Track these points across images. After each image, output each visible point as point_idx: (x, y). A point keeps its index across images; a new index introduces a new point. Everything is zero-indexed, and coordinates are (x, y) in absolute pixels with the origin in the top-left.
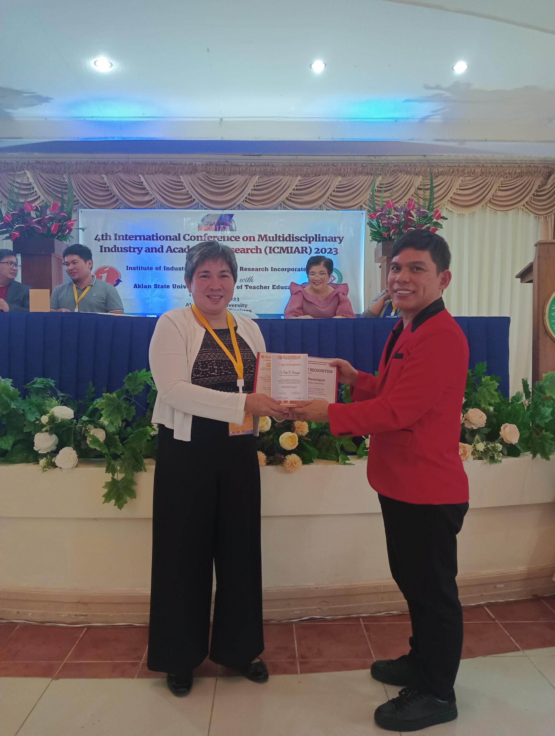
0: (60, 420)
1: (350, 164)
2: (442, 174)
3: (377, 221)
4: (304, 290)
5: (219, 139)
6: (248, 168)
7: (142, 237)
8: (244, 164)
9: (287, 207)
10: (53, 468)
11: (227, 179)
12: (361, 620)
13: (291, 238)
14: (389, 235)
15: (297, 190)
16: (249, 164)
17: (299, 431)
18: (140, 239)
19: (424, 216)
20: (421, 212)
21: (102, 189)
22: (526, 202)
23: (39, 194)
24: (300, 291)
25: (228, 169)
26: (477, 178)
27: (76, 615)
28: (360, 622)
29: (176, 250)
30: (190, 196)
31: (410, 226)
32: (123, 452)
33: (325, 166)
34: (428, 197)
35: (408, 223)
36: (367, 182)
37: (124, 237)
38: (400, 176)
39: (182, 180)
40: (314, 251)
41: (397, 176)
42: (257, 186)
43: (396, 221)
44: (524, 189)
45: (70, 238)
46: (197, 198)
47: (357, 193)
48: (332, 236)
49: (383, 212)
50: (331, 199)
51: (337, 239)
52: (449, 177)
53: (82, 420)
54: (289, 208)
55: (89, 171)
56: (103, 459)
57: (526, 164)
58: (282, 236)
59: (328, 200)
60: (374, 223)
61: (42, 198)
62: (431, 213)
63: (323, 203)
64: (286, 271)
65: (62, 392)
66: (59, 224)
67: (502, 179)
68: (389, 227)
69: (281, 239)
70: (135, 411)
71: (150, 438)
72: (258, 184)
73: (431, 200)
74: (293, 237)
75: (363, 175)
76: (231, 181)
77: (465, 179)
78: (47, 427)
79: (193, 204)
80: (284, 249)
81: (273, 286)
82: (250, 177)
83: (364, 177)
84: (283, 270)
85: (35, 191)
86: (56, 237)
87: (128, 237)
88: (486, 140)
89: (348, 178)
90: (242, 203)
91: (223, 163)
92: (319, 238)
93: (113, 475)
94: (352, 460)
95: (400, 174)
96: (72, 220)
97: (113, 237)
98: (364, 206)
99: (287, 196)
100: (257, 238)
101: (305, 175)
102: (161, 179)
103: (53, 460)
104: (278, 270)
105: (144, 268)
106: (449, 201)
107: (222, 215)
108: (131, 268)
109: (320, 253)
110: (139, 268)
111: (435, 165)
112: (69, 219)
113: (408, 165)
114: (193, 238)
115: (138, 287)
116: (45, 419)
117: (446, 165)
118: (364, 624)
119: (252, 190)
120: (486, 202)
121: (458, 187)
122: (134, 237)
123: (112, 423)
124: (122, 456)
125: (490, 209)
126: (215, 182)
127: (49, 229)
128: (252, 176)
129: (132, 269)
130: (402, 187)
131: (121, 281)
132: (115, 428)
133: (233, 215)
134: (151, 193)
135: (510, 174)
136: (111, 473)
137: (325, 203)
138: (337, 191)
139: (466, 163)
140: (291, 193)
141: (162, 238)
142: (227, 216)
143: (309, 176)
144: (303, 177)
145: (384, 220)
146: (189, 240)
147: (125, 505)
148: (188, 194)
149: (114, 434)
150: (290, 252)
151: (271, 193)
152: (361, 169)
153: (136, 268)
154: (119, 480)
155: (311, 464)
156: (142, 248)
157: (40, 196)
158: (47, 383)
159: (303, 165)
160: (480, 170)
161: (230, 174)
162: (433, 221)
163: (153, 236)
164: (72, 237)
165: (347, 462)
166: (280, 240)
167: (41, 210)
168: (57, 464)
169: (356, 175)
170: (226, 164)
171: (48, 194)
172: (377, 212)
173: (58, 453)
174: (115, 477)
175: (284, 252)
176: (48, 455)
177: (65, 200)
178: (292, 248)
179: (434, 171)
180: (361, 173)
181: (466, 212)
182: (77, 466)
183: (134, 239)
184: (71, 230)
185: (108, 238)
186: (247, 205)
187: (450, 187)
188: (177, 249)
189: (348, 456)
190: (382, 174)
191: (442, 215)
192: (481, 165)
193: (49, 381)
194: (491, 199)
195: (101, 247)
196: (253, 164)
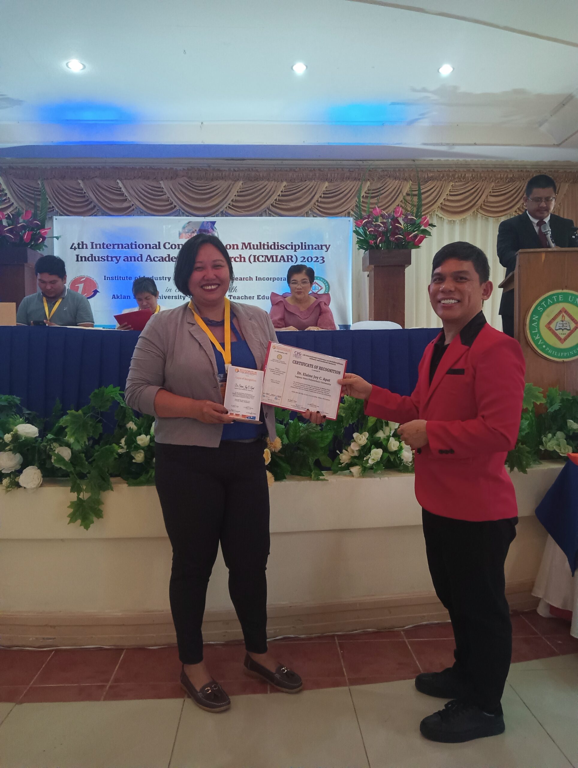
0: (23, 438)
1: (337, 169)
2: (432, 179)
3: (364, 229)
4: (286, 301)
5: (199, 143)
6: (232, 174)
7: (120, 246)
8: (227, 169)
9: (272, 214)
10: (17, 489)
11: (209, 184)
12: (336, 638)
13: (276, 247)
14: (375, 243)
15: (283, 196)
16: (232, 169)
17: (271, 448)
18: (118, 248)
19: (412, 223)
20: (409, 218)
21: (78, 195)
22: (518, 208)
23: (12, 200)
24: (281, 301)
25: (210, 175)
26: (467, 183)
27: (43, 639)
28: (335, 640)
29: (156, 259)
30: (171, 202)
31: (397, 234)
32: (89, 470)
33: (311, 171)
34: (416, 204)
35: (396, 230)
36: (355, 187)
37: (102, 245)
38: (388, 181)
39: (163, 186)
40: (300, 260)
41: (385, 182)
42: (240, 192)
43: (383, 228)
44: (516, 194)
45: (44, 247)
46: (178, 205)
47: (344, 199)
48: (318, 244)
49: (370, 219)
50: (318, 206)
51: (324, 247)
52: (439, 182)
53: (46, 438)
54: (274, 215)
55: (65, 177)
56: (68, 478)
57: (517, 169)
58: (267, 244)
59: (315, 206)
60: (361, 231)
61: (15, 205)
62: (419, 220)
63: (310, 209)
64: (271, 280)
65: (28, 409)
66: (31, 233)
67: (493, 184)
68: (376, 235)
69: (266, 247)
70: (101, 428)
71: (117, 456)
72: (241, 190)
73: (419, 207)
74: (278, 245)
75: (350, 180)
76: (214, 187)
77: (455, 184)
78: (10, 446)
79: (174, 211)
80: (269, 258)
81: (258, 296)
82: (233, 183)
83: (351, 182)
84: (268, 279)
85: (9, 198)
86: (29, 246)
87: (105, 246)
88: (475, 144)
89: (336, 183)
90: (226, 210)
91: (205, 168)
92: (305, 246)
93: (79, 494)
94: (326, 475)
95: (388, 179)
96: (46, 227)
97: (89, 246)
98: (352, 213)
99: (272, 202)
100: (240, 246)
101: (290, 180)
102: (140, 184)
103: (16, 480)
104: (263, 279)
105: (122, 278)
106: (439, 207)
107: (204, 222)
108: (108, 278)
109: (307, 261)
110: (118, 278)
111: (424, 170)
112: (43, 227)
113: (397, 170)
114: (173, 247)
115: (116, 298)
116: (8, 437)
117: (436, 170)
118: (339, 642)
119: (236, 195)
120: (477, 207)
121: (448, 192)
122: (112, 245)
123: (78, 442)
124: (88, 475)
125: (481, 215)
126: (197, 188)
127: (22, 238)
128: (235, 181)
129: (110, 279)
130: (391, 192)
131: (98, 292)
132: (81, 447)
133: (215, 222)
134: (129, 199)
135: (501, 179)
136: (76, 492)
137: (311, 209)
138: (324, 197)
139: (456, 167)
140: (276, 199)
141: (141, 246)
142: (209, 223)
143: (294, 182)
144: (289, 183)
145: (371, 228)
146: (169, 248)
147: (91, 525)
148: (168, 201)
149: (80, 452)
150: (275, 260)
151: (256, 199)
152: (348, 174)
153: (114, 278)
154: (85, 499)
155: (284, 480)
156: (120, 257)
157: (13, 203)
158: (12, 401)
159: (288, 169)
160: (471, 175)
161: (212, 180)
162: (421, 229)
163: (132, 244)
164: (46, 246)
165: (321, 477)
166: (264, 248)
167: (13, 219)
168: (21, 484)
169: (343, 180)
170: (208, 169)
171: (22, 201)
172: (363, 219)
173: (22, 472)
174: (81, 497)
175: (269, 261)
176: (12, 475)
177: (39, 207)
178: (277, 256)
179: (423, 176)
180: (349, 179)
181: (457, 218)
182: (42, 486)
183: (112, 247)
184: (44, 239)
185: (85, 246)
186: (230, 211)
187: (440, 193)
188: (157, 257)
189: (322, 472)
190: (370, 179)
191: (430, 222)
192: (471, 170)
193: (14, 398)
194: (482, 204)
195: (77, 256)
196: (236, 169)
